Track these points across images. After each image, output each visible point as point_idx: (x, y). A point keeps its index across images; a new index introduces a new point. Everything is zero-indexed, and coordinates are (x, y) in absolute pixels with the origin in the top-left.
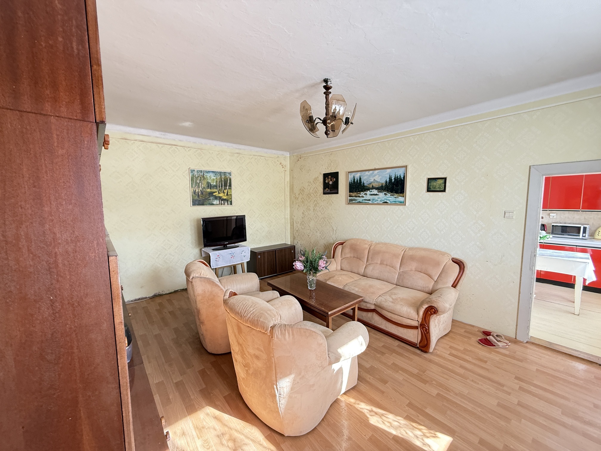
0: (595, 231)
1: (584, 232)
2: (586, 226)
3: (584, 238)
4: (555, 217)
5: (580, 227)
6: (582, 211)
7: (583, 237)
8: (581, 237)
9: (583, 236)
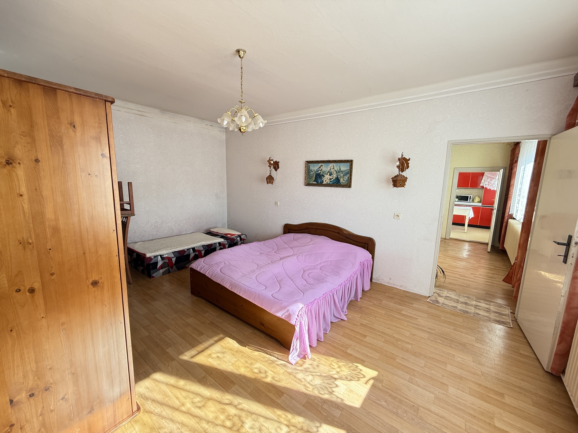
0: (474, 198)
1: (470, 199)
3: (470, 201)
5: (468, 196)
6: (469, 189)
8: (468, 201)
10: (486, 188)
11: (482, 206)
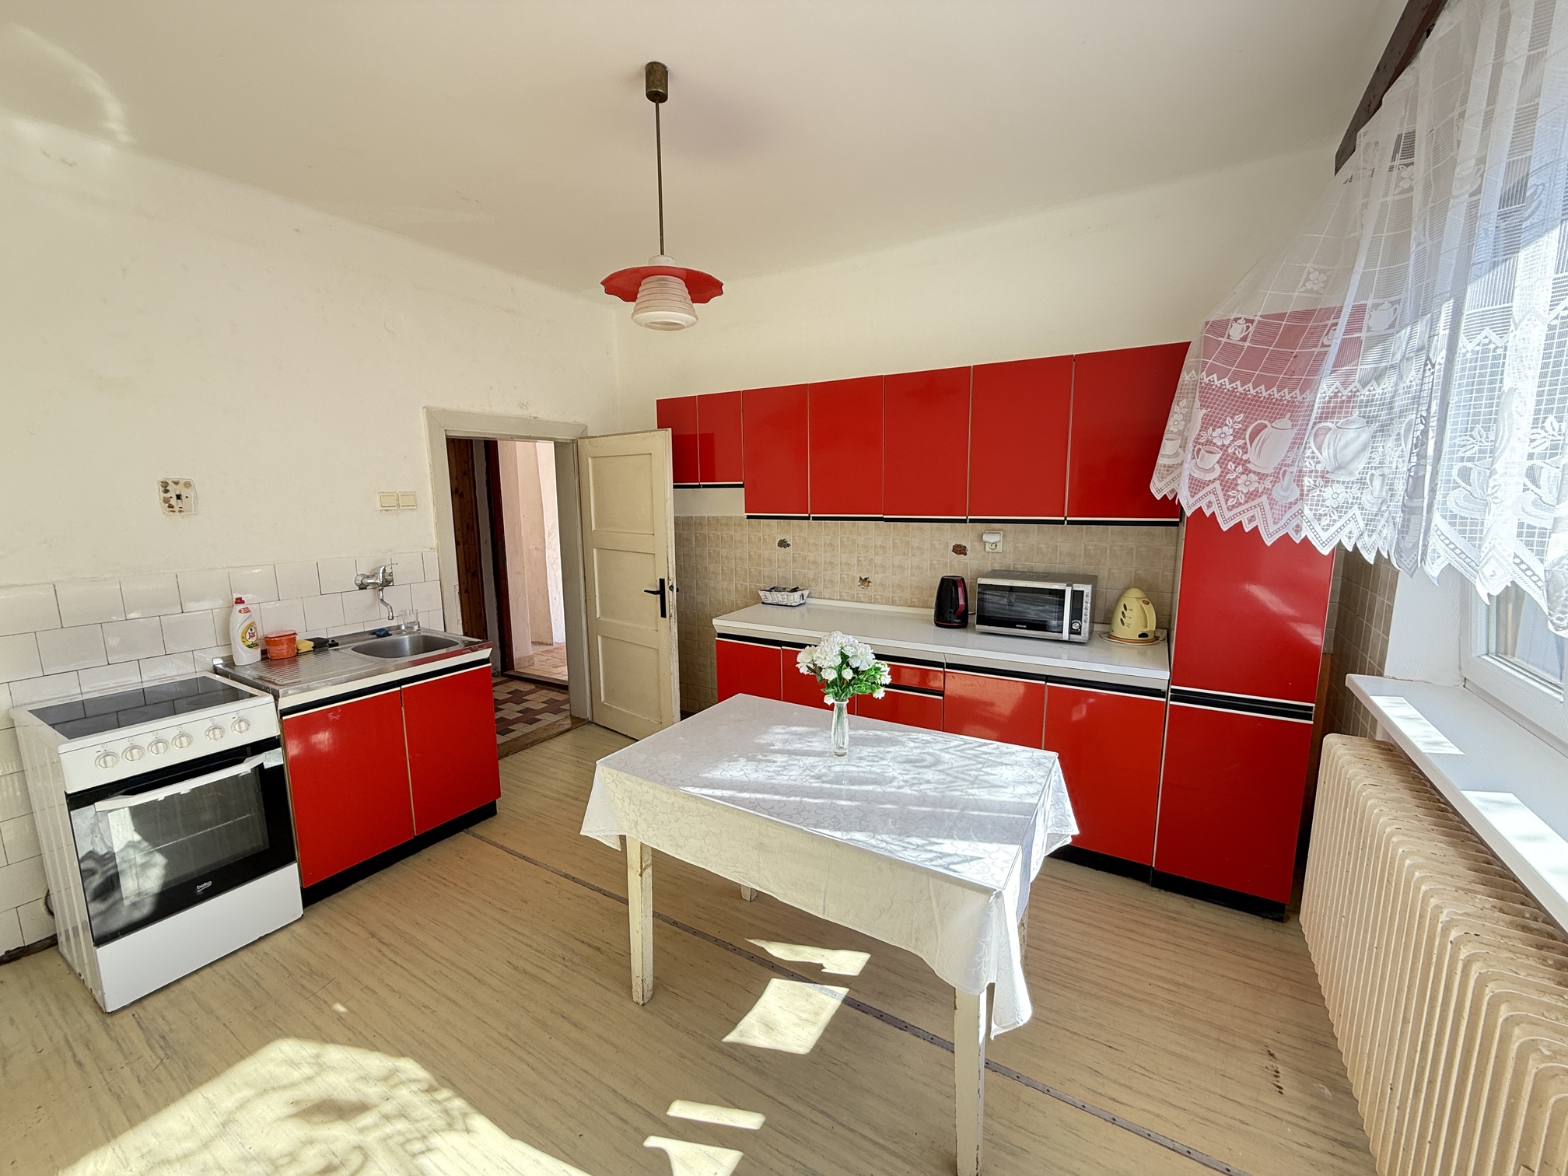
2: (1078, 587)
4: (999, 548)
5: (1061, 594)
6: (1070, 523)
7: (1072, 636)
9: (1072, 631)
10: (1203, 522)
11: (1178, 696)
